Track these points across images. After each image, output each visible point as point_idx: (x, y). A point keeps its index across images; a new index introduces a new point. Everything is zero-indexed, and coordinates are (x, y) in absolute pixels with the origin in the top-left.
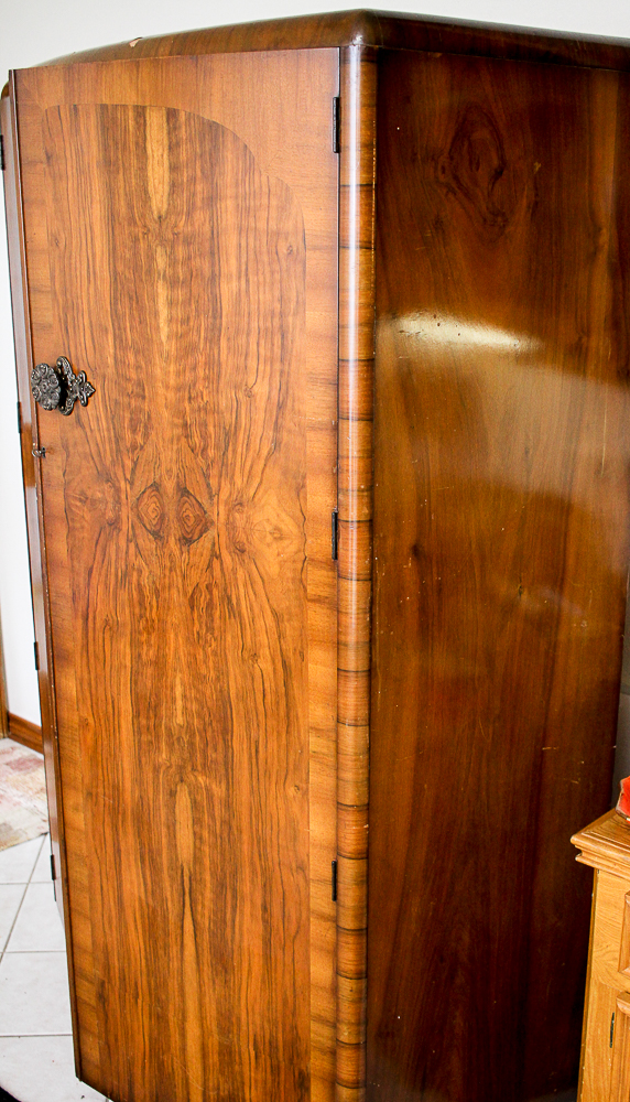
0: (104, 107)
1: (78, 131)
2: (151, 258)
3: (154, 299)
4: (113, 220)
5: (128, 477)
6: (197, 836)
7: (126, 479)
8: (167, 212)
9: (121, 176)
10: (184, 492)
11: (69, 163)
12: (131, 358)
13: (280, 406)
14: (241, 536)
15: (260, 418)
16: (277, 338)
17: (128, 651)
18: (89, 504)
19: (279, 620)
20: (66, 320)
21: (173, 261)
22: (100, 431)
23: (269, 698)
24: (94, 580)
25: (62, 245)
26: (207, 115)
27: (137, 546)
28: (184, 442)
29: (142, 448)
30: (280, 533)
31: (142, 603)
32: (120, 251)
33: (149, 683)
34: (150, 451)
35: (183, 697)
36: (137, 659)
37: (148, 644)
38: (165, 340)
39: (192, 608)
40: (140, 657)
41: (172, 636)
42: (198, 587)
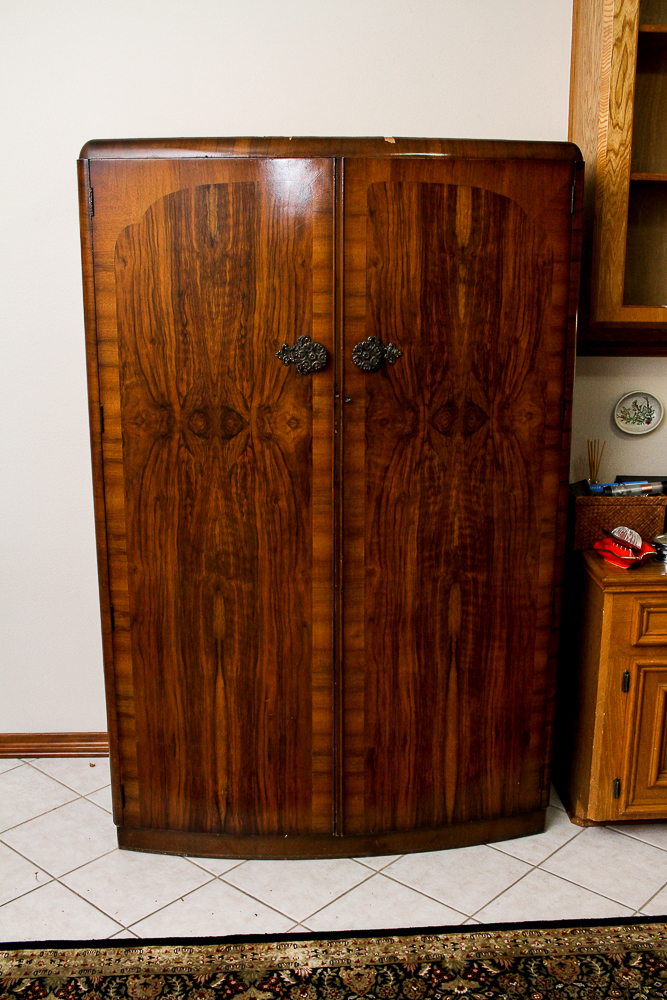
0: (424, 185)
1: (401, 197)
2: (455, 270)
3: (455, 296)
4: (427, 249)
5: (427, 402)
6: (465, 613)
7: (424, 405)
8: (469, 244)
9: (435, 225)
10: (470, 404)
11: (391, 216)
12: (435, 331)
13: (535, 346)
14: (507, 422)
15: (522, 355)
16: (535, 310)
17: (417, 512)
18: (389, 426)
19: (527, 464)
20: (379, 312)
21: (471, 272)
22: (404, 378)
23: (519, 511)
24: (390, 474)
25: (380, 266)
26: (499, 192)
27: (430, 444)
28: (472, 375)
29: (440, 383)
30: (530, 416)
31: (431, 479)
32: (431, 268)
33: (433, 527)
34: (446, 384)
35: (460, 528)
36: (424, 515)
37: (435, 503)
38: (462, 317)
39: (470, 472)
40: (427, 513)
41: (454, 493)
42: (476, 458)
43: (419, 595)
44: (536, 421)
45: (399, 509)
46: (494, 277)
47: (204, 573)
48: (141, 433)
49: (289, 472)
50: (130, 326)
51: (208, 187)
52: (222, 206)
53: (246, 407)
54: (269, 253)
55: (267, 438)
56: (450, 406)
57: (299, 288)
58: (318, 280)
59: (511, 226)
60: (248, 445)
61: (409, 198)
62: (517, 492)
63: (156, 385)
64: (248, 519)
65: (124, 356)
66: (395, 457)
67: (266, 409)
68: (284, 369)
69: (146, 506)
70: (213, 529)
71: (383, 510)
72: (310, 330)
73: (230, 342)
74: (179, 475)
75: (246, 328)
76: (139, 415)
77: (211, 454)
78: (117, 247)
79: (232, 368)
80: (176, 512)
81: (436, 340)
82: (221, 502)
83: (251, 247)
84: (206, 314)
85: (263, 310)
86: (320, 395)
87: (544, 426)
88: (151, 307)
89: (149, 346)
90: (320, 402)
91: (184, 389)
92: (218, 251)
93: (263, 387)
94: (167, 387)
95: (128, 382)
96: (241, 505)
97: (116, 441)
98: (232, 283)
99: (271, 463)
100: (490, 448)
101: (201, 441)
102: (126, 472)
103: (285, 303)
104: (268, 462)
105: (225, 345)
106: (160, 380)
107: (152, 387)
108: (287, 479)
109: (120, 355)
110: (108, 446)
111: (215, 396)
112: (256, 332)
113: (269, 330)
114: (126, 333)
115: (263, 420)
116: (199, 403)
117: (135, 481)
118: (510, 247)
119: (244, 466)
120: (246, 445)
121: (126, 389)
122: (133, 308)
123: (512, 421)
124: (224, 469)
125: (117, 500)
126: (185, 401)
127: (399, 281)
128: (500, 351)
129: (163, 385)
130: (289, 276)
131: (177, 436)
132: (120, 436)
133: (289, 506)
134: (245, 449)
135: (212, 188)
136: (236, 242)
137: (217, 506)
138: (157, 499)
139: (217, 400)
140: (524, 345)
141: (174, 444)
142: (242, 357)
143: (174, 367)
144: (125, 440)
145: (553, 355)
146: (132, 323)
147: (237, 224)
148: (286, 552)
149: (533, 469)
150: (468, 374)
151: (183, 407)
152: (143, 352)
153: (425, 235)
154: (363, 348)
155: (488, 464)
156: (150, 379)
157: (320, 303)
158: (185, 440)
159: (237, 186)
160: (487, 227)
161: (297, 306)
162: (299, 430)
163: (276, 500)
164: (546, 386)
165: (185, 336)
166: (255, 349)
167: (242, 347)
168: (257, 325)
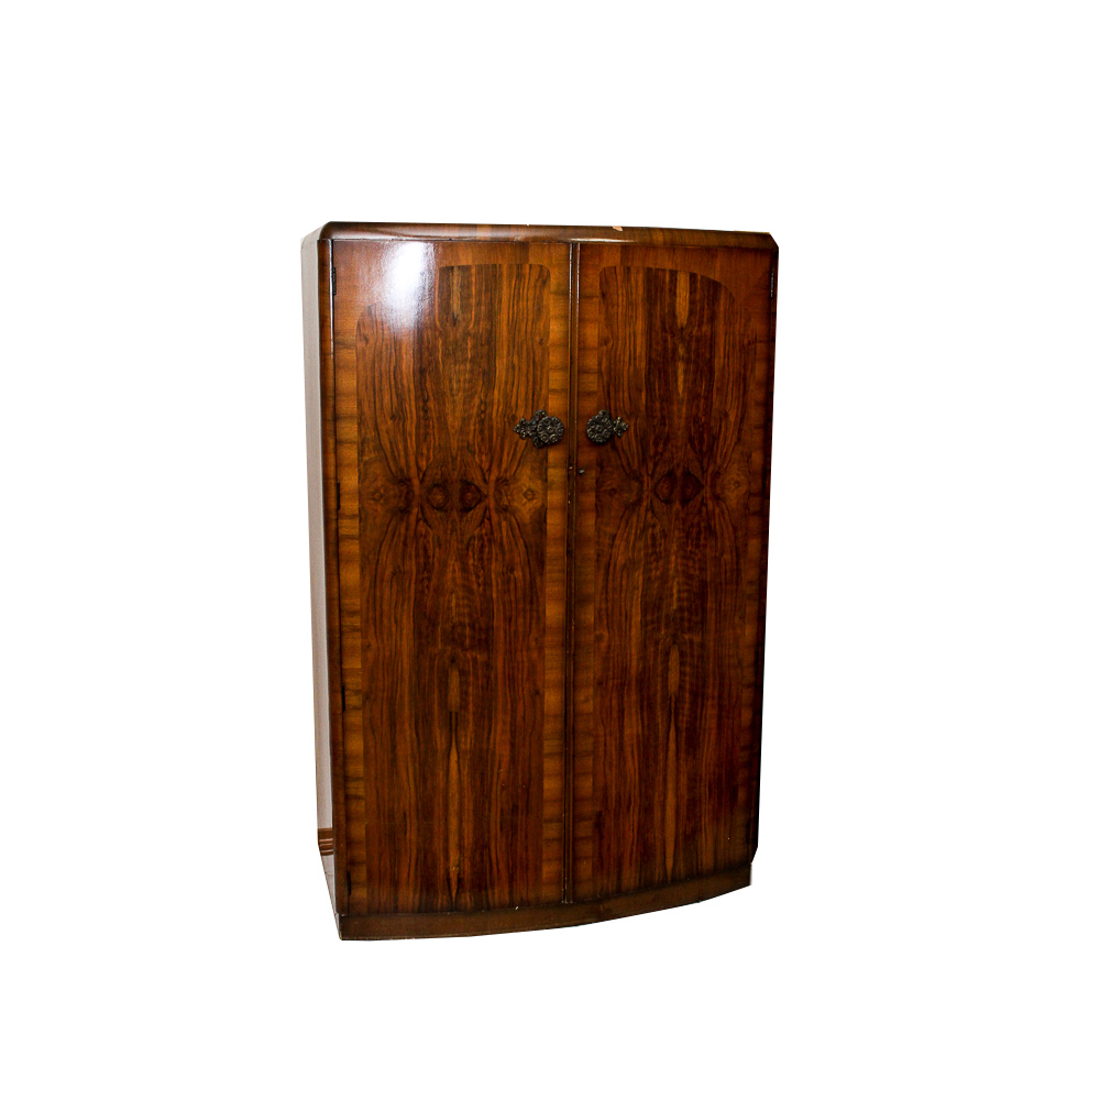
0: (649, 269)
1: (629, 280)
2: (675, 350)
3: (675, 373)
4: (651, 329)
5: (650, 472)
6: (682, 674)
7: (648, 475)
8: (687, 325)
9: (658, 307)
10: (687, 474)
11: (620, 299)
12: (658, 405)
13: (742, 419)
14: (718, 491)
15: (731, 428)
16: (742, 385)
17: (641, 578)
18: (617, 496)
19: (735, 530)
20: (609, 386)
21: (688, 351)
22: (630, 449)
23: (728, 574)
24: (617, 542)
25: (610, 345)
26: (712, 277)
27: (653, 512)
28: (689, 446)
29: (662, 454)
30: (738, 484)
31: (654, 545)
32: (654, 347)
33: (655, 592)
34: (667, 455)
35: (679, 591)
36: (648, 580)
37: (657, 569)
38: (680, 391)
39: (687, 537)
40: (650, 578)
41: (673, 558)
42: (692, 525)
43: (643, 658)
44: (743, 489)
45: (625, 574)
46: (708, 355)
47: (440, 647)
48: (379, 508)
49: (525, 542)
50: (369, 402)
51: (452, 268)
52: (465, 286)
53: (485, 480)
54: (509, 332)
55: (504, 510)
56: (670, 475)
57: (536, 366)
58: (555, 358)
59: (722, 309)
60: (486, 517)
61: (637, 282)
62: (727, 556)
63: (394, 459)
64: (485, 590)
65: (363, 431)
66: (622, 525)
67: (503, 482)
68: (522, 443)
69: (382, 580)
70: (450, 601)
71: (610, 577)
72: (546, 405)
73: (470, 417)
74: (417, 549)
75: (485, 404)
76: (377, 490)
77: (450, 527)
78: (359, 325)
79: (471, 441)
80: (413, 586)
81: (658, 414)
82: (458, 574)
83: (492, 326)
84: (447, 390)
85: (502, 387)
86: (555, 467)
87: (750, 494)
88: (393, 383)
89: (390, 422)
90: (556, 474)
91: (423, 464)
92: (460, 330)
93: (501, 460)
94: (407, 462)
95: (366, 458)
96: (478, 577)
97: (353, 517)
98: (473, 361)
99: (508, 536)
100: (704, 515)
101: (439, 514)
102: (362, 548)
103: (523, 379)
104: (504, 533)
105: (466, 421)
106: (399, 455)
107: (391, 463)
108: (522, 548)
109: (359, 431)
110: (345, 522)
111: (454, 470)
112: (495, 408)
113: (507, 404)
114: (366, 409)
115: (500, 492)
116: (438, 477)
117: (371, 557)
118: (721, 328)
119: (481, 538)
120: (484, 516)
121: (365, 465)
122: (374, 386)
123: (723, 489)
124: (462, 542)
125: (351, 576)
126: (424, 475)
127: (627, 359)
128: (712, 424)
129: (403, 461)
130: (528, 354)
131: (415, 510)
132: (357, 512)
133: (524, 575)
134: (483, 522)
135: (455, 269)
136: (477, 322)
137: (454, 579)
138: (394, 574)
139: (456, 473)
140: (732, 418)
141: (413, 518)
142: (482, 432)
143: (414, 444)
144: (362, 516)
145: (756, 428)
146: (372, 400)
147: (479, 304)
148: (521, 620)
149: (740, 533)
150: (686, 445)
151: (422, 481)
152: (383, 428)
153: (650, 316)
154: (596, 422)
155: (703, 529)
156: (389, 455)
157: (556, 379)
158: (423, 514)
159: (480, 268)
160: (702, 309)
161: (534, 383)
162: (535, 501)
163: (512, 570)
164: (751, 456)
165: (426, 412)
166: (494, 423)
167: (482, 422)
168: (496, 401)
